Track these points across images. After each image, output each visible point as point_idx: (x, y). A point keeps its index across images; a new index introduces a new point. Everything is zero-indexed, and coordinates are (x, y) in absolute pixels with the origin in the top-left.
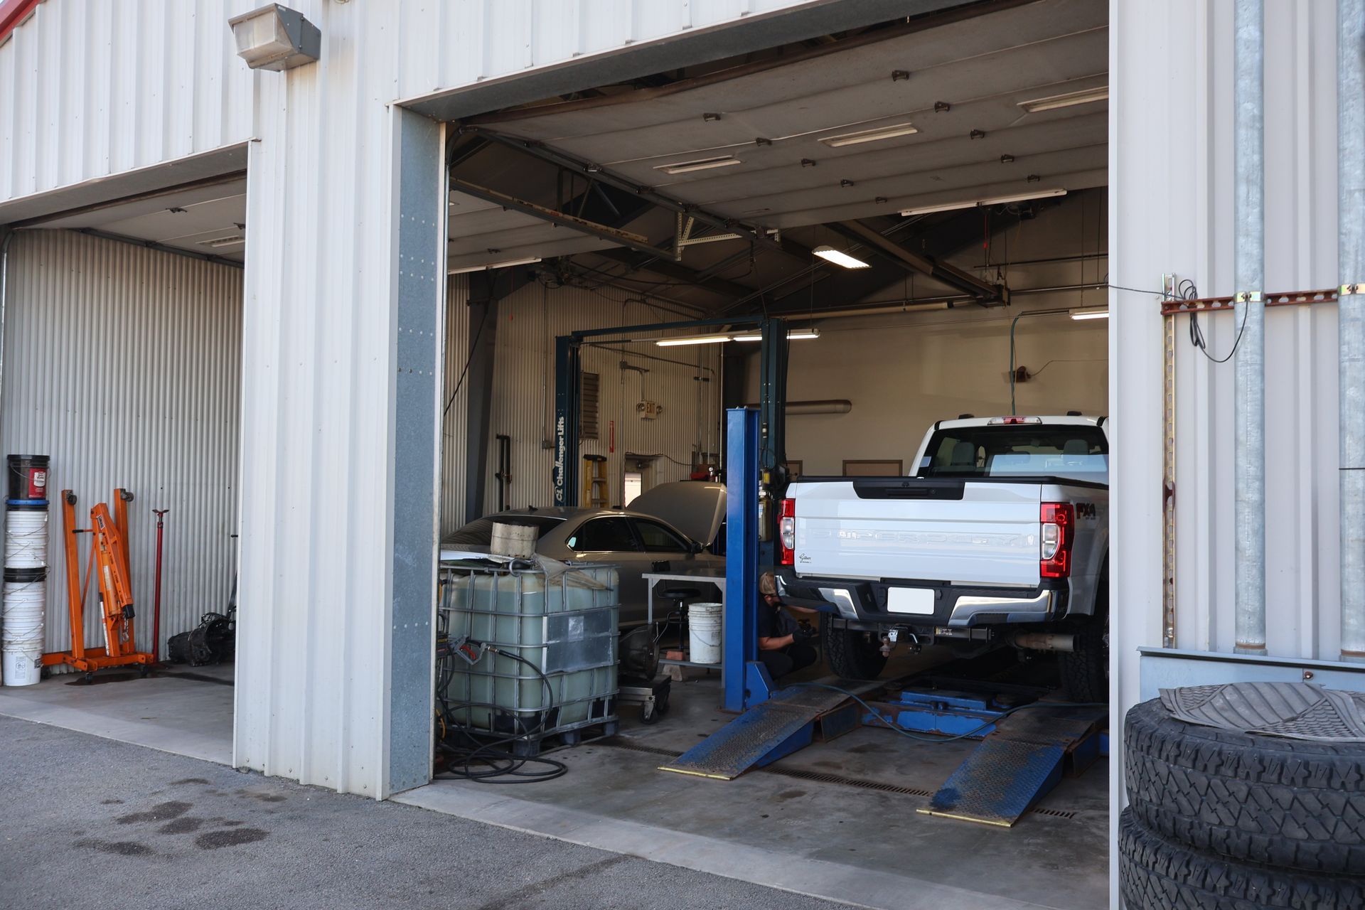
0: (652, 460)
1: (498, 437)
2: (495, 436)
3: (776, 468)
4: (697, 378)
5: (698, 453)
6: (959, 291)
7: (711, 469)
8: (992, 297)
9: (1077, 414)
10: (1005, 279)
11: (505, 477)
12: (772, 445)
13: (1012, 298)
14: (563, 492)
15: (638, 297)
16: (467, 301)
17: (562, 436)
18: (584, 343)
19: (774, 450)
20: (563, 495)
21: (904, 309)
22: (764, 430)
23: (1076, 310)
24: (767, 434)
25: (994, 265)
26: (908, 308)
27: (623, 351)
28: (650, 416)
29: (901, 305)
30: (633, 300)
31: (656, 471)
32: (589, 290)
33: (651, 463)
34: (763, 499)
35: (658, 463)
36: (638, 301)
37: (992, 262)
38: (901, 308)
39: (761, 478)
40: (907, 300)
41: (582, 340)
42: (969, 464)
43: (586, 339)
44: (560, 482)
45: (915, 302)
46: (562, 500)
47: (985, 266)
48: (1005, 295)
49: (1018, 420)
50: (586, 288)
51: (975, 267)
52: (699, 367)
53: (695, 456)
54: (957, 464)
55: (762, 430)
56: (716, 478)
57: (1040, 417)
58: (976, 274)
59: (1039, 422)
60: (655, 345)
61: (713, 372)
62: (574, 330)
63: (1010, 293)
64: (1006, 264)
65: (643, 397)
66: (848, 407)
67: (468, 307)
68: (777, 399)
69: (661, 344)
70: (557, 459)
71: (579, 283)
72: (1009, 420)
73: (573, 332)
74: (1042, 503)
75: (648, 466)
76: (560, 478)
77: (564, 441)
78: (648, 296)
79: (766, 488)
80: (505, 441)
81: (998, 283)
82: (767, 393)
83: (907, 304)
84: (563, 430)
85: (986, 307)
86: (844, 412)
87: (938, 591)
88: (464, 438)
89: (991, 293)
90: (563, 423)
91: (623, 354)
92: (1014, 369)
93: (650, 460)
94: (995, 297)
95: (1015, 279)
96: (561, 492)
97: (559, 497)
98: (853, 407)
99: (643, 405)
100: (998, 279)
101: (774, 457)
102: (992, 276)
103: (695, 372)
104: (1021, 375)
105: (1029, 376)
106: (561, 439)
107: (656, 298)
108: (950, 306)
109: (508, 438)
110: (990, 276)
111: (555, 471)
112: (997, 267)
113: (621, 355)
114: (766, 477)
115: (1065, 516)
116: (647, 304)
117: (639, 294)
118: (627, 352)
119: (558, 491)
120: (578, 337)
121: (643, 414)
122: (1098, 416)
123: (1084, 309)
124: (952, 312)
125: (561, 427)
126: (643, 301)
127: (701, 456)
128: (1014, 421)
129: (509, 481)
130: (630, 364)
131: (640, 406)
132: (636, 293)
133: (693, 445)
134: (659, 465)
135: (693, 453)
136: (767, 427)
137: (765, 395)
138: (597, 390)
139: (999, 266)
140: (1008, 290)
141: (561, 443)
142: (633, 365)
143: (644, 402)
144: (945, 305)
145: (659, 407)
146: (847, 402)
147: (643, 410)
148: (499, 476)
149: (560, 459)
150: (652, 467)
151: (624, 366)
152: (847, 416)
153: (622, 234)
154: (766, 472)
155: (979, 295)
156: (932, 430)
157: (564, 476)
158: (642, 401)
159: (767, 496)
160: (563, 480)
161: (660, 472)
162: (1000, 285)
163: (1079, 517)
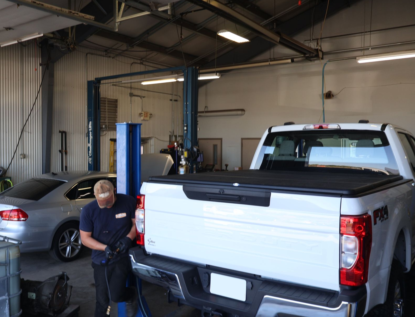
0: (149, 139)
1: (60, 132)
2: (58, 131)
3: (192, 148)
4: (171, 100)
5: (172, 136)
6: (298, 54)
7: (175, 144)
8: (314, 55)
9: (366, 122)
10: (321, 46)
11: (64, 151)
12: (189, 136)
13: (324, 56)
14: (92, 159)
15: (139, 61)
16: (40, 63)
17: (91, 131)
18: (102, 84)
19: (190, 139)
20: (92, 161)
21: (269, 64)
22: (185, 128)
23: (360, 57)
24: (187, 130)
25: (315, 39)
26: (271, 63)
27: (131, 88)
28: (146, 118)
29: (268, 61)
30: (136, 63)
31: (151, 145)
32: (111, 58)
33: (148, 141)
34: (184, 165)
35: (152, 141)
36: (139, 63)
37: (314, 38)
38: (267, 63)
39: (183, 154)
40: (271, 59)
41: (100, 82)
42: (291, 155)
43: (102, 82)
44: (90, 154)
45: (275, 60)
46: (91, 163)
47: (310, 40)
48: (321, 55)
49: (323, 126)
50: (110, 57)
51: (305, 41)
52: (172, 95)
53: (170, 137)
54: (283, 155)
55: (184, 128)
56: (178, 148)
57: (340, 124)
58: (307, 44)
59: (339, 128)
60: (141, 84)
61: (180, 97)
62: (96, 77)
63: (324, 54)
64: (321, 39)
65: (142, 110)
66: (243, 112)
67: (41, 67)
68: (192, 111)
69: (144, 83)
70: (89, 142)
71: (106, 54)
72: (318, 126)
73: (95, 79)
74: (341, 216)
75: (146, 142)
76: (90, 152)
77: (92, 133)
78: (144, 61)
79: (186, 159)
80: (64, 134)
81: (317, 48)
82: (187, 108)
83: (270, 61)
84: (91, 128)
85: (311, 61)
86: (242, 115)
87: (250, 283)
88: (40, 133)
89: (313, 53)
90: (91, 124)
91: (131, 89)
92: (324, 92)
93: (147, 140)
94: (315, 55)
95: (326, 46)
96: (91, 159)
97: (90, 161)
98: (246, 112)
99: (142, 113)
100: (317, 46)
101: (190, 143)
102: (314, 46)
103: (170, 97)
104: (329, 95)
105: (333, 96)
106: (91, 133)
107: (148, 62)
108: (293, 61)
109: (65, 133)
110: (313, 45)
111: (89, 148)
112: (316, 41)
113: (130, 90)
114: (186, 154)
115: (364, 227)
116: (144, 65)
117: (139, 60)
118: (133, 88)
119: (89, 158)
120: (98, 81)
121: (142, 118)
122: (381, 123)
123: (365, 57)
124: (294, 65)
125: (90, 127)
126: (142, 63)
127: (173, 137)
128: (321, 127)
129: (66, 153)
130: (135, 94)
131: (140, 114)
132: (138, 59)
133: (169, 131)
134: (152, 142)
135: (170, 136)
136: (187, 126)
137: (186, 109)
138: (117, 107)
139: (317, 39)
140: (322, 52)
141: (90, 135)
142: (137, 94)
143: (143, 112)
144: (289, 61)
145: (151, 114)
146: (243, 110)
147: (142, 116)
148: (60, 151)
149: (90, 143)
150: (149, 143)
151: (132, 95)
152: (243, 116)
153: (74, 14)
154: (186, 151)
155: (307, 54)
156: (266, 133)
157: (92, 151)
158: (142, 111)
159: (186, 164)
160: (92, 153)
161: (153, 145)
162: (318, 49)
163: (375, 223)
